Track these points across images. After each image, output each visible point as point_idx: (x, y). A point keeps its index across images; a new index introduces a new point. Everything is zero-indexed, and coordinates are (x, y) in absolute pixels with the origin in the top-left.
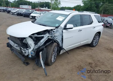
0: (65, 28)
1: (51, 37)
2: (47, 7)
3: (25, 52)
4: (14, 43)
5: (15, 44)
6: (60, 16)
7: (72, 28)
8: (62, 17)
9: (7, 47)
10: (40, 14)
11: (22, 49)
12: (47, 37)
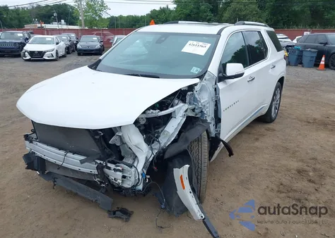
0: (222, 77)
1: (193, 110)
2: (63, 21)
3: (124, 177)
4: (62, 152)
5: (70, 155)
6: (190, 42)
7: (241, 75)
8: (201, 43)
9: (27, 168)
10: (57, 44)
11: (109, 168)
12: (182, 113)
